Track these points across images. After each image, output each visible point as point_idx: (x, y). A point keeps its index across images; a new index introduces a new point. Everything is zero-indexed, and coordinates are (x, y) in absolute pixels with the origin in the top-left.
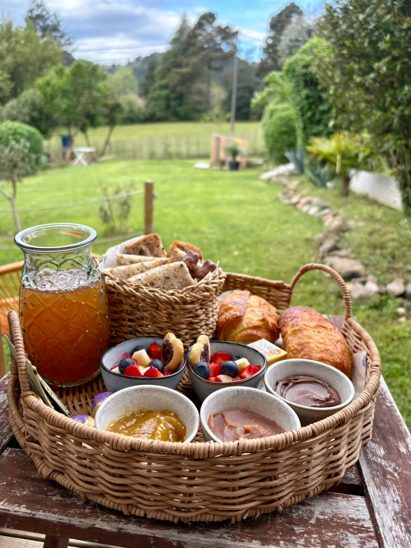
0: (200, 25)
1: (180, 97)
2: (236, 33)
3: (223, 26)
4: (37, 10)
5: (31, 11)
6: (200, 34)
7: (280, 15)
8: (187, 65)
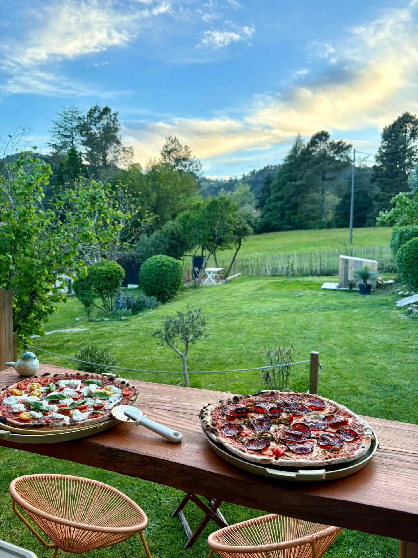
0: (313, 143)
1: (295, 207)
2: (350, 146)
3: (336, 141)
4: (171, 145)
5: (166, 147)
6: (314, 151)
7: (394, 125)
8: (301, 178)
